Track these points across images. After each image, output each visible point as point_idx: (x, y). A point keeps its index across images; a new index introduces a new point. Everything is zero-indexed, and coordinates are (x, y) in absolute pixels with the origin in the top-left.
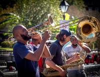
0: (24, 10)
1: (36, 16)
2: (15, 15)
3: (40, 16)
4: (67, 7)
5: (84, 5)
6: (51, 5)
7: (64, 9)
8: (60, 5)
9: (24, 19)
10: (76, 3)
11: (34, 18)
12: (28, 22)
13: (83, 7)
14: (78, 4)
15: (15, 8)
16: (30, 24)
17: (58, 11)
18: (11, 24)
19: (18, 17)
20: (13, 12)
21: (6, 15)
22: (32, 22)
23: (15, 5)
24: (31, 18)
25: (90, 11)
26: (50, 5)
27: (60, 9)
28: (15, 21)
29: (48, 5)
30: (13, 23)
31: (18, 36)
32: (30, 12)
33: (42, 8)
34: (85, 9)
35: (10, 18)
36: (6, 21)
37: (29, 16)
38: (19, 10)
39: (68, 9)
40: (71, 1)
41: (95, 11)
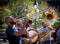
0: (13, 8)
1: (20, 11)
2: (8, 10)
3: (22, 11)
4: (37, 6)
5: (47, 4)
6: (29, 4)
7: (36, 7)
8: (34, 4)
9: (13, 12)
10: (43, 3)
11: (19, 12)
12: (16, 14)
13: (47, 6)
14: (44, 4)
15: (8, 6)
16: (16, 15)
18: (6, 15)
19: (10, 11)
20: (6, 8)
21: (3, 10)
22: (17, 14)
23: (8, 4)
24: (17, 12)
26: (28, 4)
27: (34, 7)
28: (8, 14)
29: (27, 5)
30: (7, 15)
31: (8, 22)
32: (16, 8)
33: (23, 6)
34: (48, 7)
35: (5, 12)
36: (3, 13)
37: (16, 10)
38: (10, 7)
39: (38, 7)
40: (40, 2)
41: (54, 8)
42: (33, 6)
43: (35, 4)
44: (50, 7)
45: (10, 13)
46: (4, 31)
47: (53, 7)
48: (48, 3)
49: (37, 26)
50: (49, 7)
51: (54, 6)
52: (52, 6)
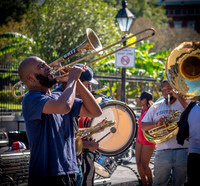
1: (67, 39)
2: (24, 37)
3: (76, 40)
4: (130, 21)
5: (165, 17)
6: (99, 16)
8: (117, 17)
9: (43, 45)
10: (150, 13)
11: (63, 43)
12: (52, 50)
13: (164, 21)
14: (153, 15)
15: (24, 22)
16: (55, 54)
17: (111, 29)
18: (17, 55)
19: (31, 40)
20: (20, 31)
21: (7, 36)
23: (25, 16)
24: (57, 43)
25: (178, 28)
26: (95, 17)
28: (25, 49)
29: (92, 18)
30: (21, 54)
31: (29, 78)
32: (55, 31)
33: (80, 23)
34: (167, 25)
35: (14, 42)
36: (7, 48)
37: (53, 38)
38: (32, 26)
39: (132, 25)
40: (138, 9)
41: (188, 29)
42: (116, 21)
43: (122, 14)
44: (176, 26)
45: (33, 48)
46: (10, 111)
47: (184, 25)
48: (167, 13)
49: (130, 93)
50: (172, 25)
51: (189, 23)
52: (181, 22)
